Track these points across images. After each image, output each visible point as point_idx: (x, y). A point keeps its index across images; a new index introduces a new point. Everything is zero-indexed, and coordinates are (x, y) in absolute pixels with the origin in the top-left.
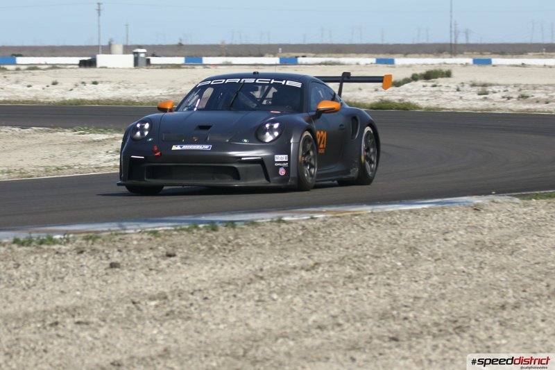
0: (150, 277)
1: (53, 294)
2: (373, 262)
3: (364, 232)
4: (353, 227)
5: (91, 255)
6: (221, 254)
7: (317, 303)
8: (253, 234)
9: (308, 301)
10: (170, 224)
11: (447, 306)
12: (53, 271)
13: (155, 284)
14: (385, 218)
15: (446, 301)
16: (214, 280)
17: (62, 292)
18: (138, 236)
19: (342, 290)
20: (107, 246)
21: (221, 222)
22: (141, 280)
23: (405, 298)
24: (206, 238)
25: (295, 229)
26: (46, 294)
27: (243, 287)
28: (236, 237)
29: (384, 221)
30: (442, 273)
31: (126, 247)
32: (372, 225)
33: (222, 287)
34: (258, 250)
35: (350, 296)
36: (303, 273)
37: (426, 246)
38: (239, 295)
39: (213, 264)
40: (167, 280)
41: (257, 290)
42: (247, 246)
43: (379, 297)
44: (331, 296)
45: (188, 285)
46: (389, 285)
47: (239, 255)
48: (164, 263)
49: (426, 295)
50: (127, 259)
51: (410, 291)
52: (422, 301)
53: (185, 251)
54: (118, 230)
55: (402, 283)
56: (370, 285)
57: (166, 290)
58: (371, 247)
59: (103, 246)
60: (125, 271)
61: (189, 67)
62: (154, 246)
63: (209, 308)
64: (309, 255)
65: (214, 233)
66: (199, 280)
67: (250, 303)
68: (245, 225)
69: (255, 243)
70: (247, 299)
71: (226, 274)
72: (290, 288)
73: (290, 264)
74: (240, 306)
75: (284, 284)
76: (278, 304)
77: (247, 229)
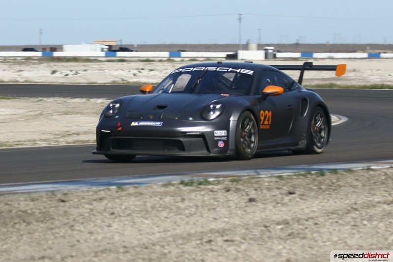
0: (277, 209)
1: (208, 220)
5: (235, 193)
6: (327, 192)
8: (350, 179)
9: (388, 226)
10: (291, 171)
12: (208, 204)
13: (280, 213)
16: (322, 211)
17: (215, 219)
18: (269, 180)
20: (247, 186)
21: (327, 169)
22: (271, 211)
24: (317, 181)
25: (379, 175)
26: (203, 220)
27: (343, 215)
28: (338, 180)
31: (260, 187)
33: (328, 216)
34: (353, 190)
36: (385, 206)
38: (340, 222)
39: (322, 199)
40: (289, 211)
41: (353, 218)
42: (346, 186)
45: (304, 214)
47: (340, 193)
48: (287, 199)
50: (261, 196)
53: (302, 190)
54: (254, 175)
57: (288, 218)
59: (244, 186)
60: (260, 204)
61: (303, 60)
62: (280, 187)
63: (319, 230)
64: (389, 193)
65: (322, 177)
66: (312, 211)
67: (348, 227)
68: (344, 172)
69: (351, 185)
70: (345, 224)
71: (330, 207)
72: (376, 217)
73: (376, 200)
74: (341, 229)
75: (372, 214)
76: (368, 228)
77: (346, 175)
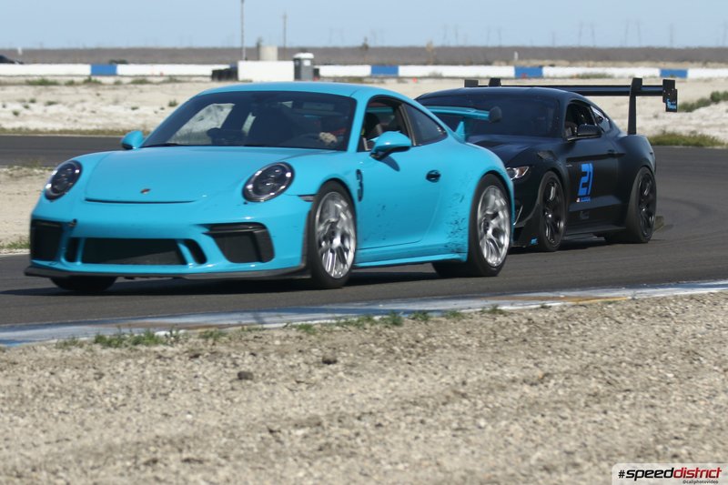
0: (296, 394)
1: (152, 418)
2: (631, 372)
3: (619, 328)
4: (604, 320)
5: (210, 361)
6: (405, 360)
7: (543, 433)
8: (455, 331)
9: (531, 430)
10: (330, 315)
12: (153, 384)
13: (304, 404)
14: (653, 308)
16: (393, 398)
17: (166, 415)
18: (283, 334)
19: (583, 414)
20: (236, 347)
21: (406, 312)
22: (285, 398)
23: (677, 426)
24: (384, 336)
25: (517, 324)
26: (141, 417)
27: (435, 408)
28: (429, 335)
29: (651, 312)
31: (262, 349)
32: (633, 318)
33: (403, 408)
34: (461, 355)
35: (595, 422)
36: (526, 388)
37: (712, 349)
38: (429, 421)
39: (392, 375)
40: (322, 399)
41: (456, 413)
42: (445, 347)
43: (637, 424)
44: (566, 422)
45: (353, 406)
46: (652, 406)
47: (432, 361)
48: (318, 374)
49: (707, 422)
50: (263, 367)
51: (683, 416)
52: (701, 431)
53: (352, 355)
54: (252, 324)
55: (673, 404)
56: (625, 407)
57: (320, 413)
58: (630, 351)
59: (230, 346)
60: (261, 384)
62: (306, 348)
63: (384, 439)
64: (536, 361)
65: (396, 328)
66: (370, 398)
67: (446, 432)
68: (443, 316)
69: (457, 344)
70: (440, 427)
71: (410, 390)
72: (506, 411)
73: (508, 375)
74: (430, 436)
75: (497, 405)
76: (487, 434)
77: (446, 324)
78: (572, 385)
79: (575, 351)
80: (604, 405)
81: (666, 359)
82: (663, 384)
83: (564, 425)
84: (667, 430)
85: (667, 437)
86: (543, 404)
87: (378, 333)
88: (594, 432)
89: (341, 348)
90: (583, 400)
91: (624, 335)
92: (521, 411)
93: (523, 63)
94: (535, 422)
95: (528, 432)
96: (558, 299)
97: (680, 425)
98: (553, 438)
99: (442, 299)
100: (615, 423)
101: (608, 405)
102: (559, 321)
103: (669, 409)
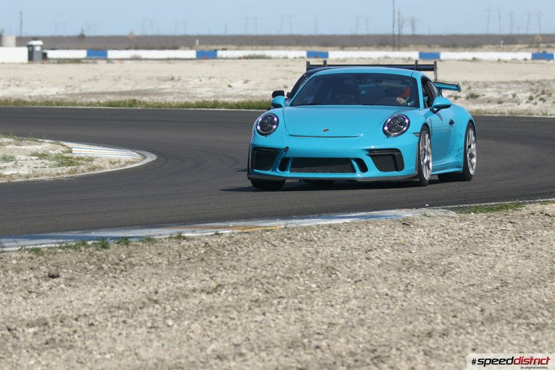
0: (28, 301)
2: (284, 283)
3: (274, 250)
4: (263, 244)
6: (111, 275)
7: (217, 330)
8: (149, 252)
9: (207, 328)
10: (54, 241)
11: (365, 333)
13: (33, 308)
14: (301, 234)
15: (365, 328)
16: (102, 304)
18: (18, 255)
19: (247, 315)
21: (112, 238)
22: (19, 304)
23: (319, 324)
24: (95, 256)
25: (197, 247)
27: (134, 311)
28: (129, 255)
29: (299, 237)
30: (363, 296)
32: (285, 242)
33: (110, 312)
34: (153, 271)
35: (256, 321)
36: (204, 296)
37: (346, 265)
38: (130, 321)
39: (101, 286)
40: (48, 304)
41: (150, 315)
42: (141, 265)
43: (288, 323)
44: (234, 322)
45: (72, 310)
46: (300, 309)
47: (132, 276)
48: (45, 285)
49: (342, 321)
51: (324, 317)
52: (338, 328)
53: (70, 271)
55: (316, 308)
56: (279, 310)
57: (47, 316)
58: (283, 267)
61: (90, 61)
62: (36, 266)
63: (95, 335)
64: (211, 275)
65: (104, 250)
66: (85, 304)
67: (142, 329)
68: (140, 241)
69: (151, 263)
70: (138, 326)
71: (115, 298)
72: (188, 313)
73: (190, 286)
74: (130, 333)
75: (181, 309)
76: (174, 331)
77: (143, 246)
78: (239, 294)
79: (241, 267)
80: (263, 308)
81: (311, 273)
82: (308, 293)
83: (233, 324)
84: (311, 327)
85: (311, 333)
86: (216, 308)
87: (91, 255)
88: (255, 329)
89: (63, 266)
90: (247, 305)
91: (278, 255)
92: (199, 313)
93: (203, 47)
94: (210, 322)
95: (205, 330)
96: (228, 228)
97: (322, 324)
98: (224, 334)
99: (140, 228)
100: (272, 322)
101: (266, 309)
102: (229, 245)
103: (313, 311)
